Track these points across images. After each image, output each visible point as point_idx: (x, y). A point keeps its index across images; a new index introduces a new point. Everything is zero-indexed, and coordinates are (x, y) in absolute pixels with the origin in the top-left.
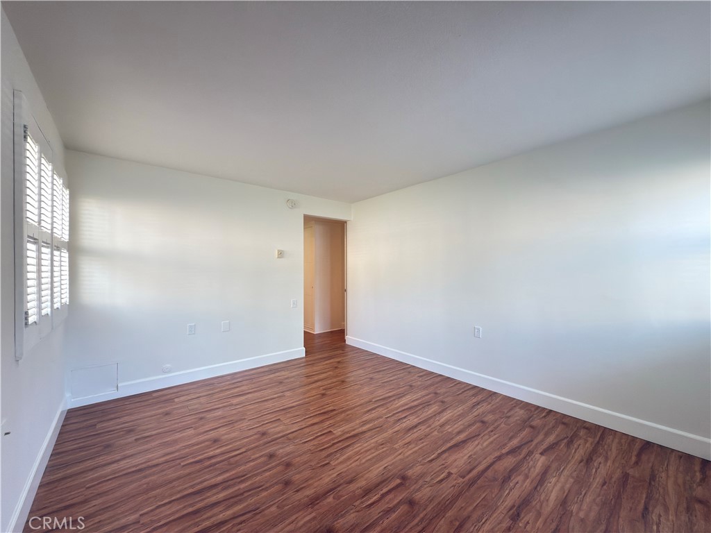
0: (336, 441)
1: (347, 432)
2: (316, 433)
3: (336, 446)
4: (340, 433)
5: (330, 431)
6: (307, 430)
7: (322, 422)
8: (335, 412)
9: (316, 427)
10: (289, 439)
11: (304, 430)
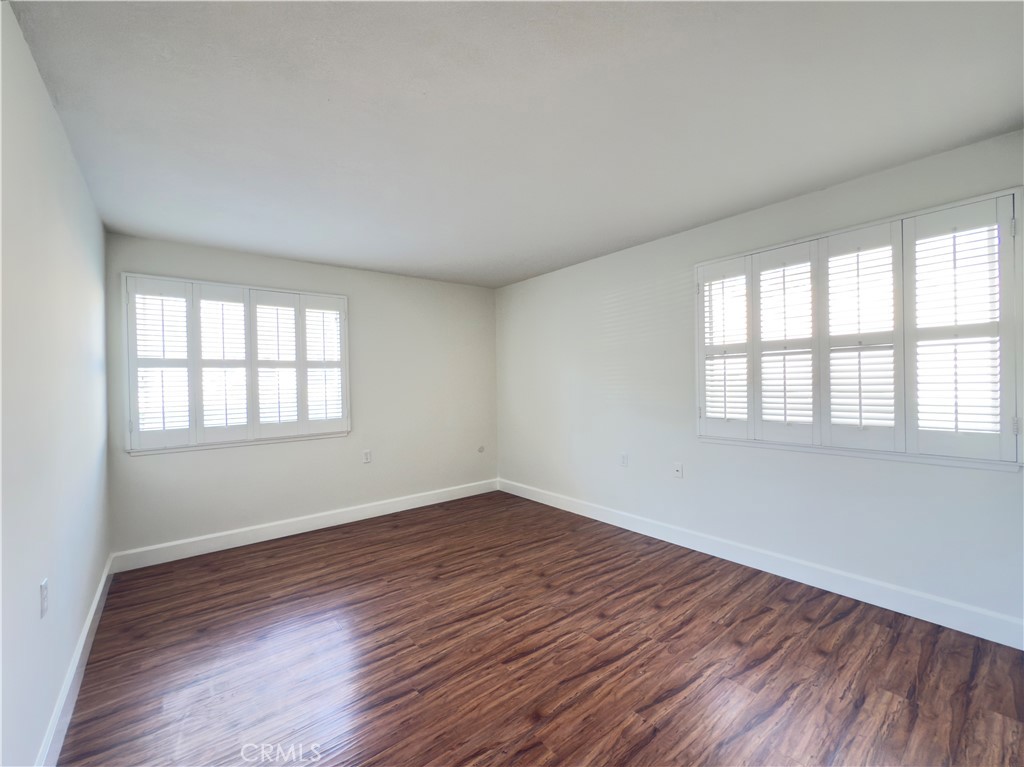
0: (499, 609)
1: (485, 620)
2: (528, 618)
3: (500, 604)
4: (494, 619)
5: (508, 620)
6: (543, 622)
7: (524, 637)
8: (503, 656)
9: (532, 627)
10: (563, 610)
11: (547, 623)
